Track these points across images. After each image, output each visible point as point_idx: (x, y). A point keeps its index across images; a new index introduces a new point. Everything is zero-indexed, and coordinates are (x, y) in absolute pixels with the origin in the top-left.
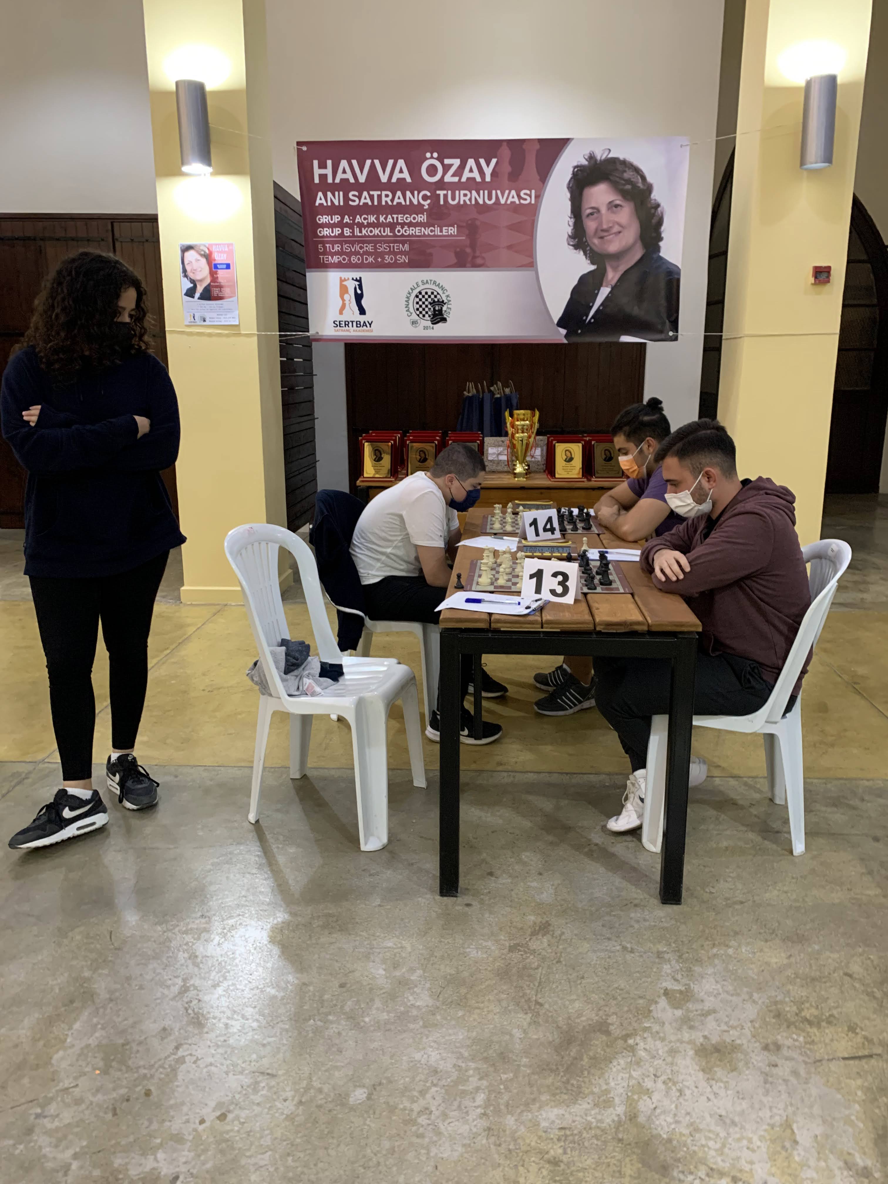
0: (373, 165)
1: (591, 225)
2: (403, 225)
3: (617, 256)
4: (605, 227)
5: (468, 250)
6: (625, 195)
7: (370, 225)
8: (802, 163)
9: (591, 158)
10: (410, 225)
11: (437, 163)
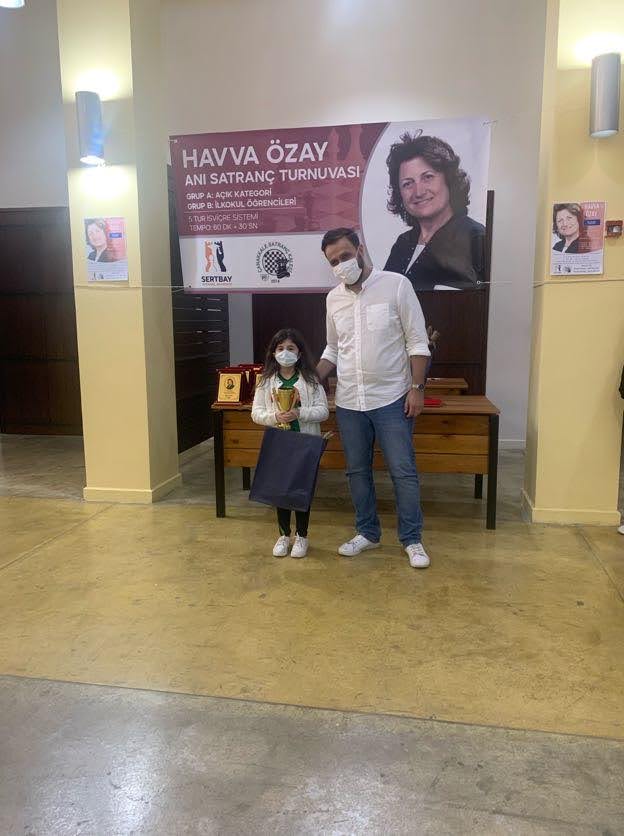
1: (407, 193)
2: (253, 199)
3: (430, 218)
4: (419, 194)
5: (306, 217)
6: (437, 167)
7: (227, 199)
8: (590, 133)
9: (406, 137)
11: (279, 148)
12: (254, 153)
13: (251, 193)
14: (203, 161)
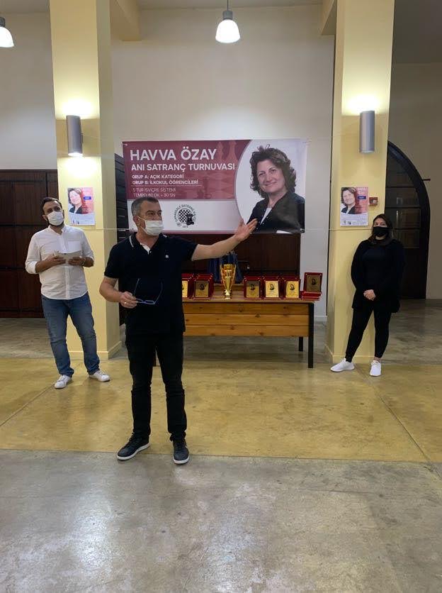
0: (158, 152)
1: (261, 179)
2: (172, 180)
3: (274, 194)
4: (268, 180)
5: (204, 191)
6: (278, 165)
7: (157, 179)
8: (361, 151)
9: (261, 148)
10: (176, 179)
11: (188, 151)
12: (173, 154)
13: (171, 176)
14: (143, 157)
